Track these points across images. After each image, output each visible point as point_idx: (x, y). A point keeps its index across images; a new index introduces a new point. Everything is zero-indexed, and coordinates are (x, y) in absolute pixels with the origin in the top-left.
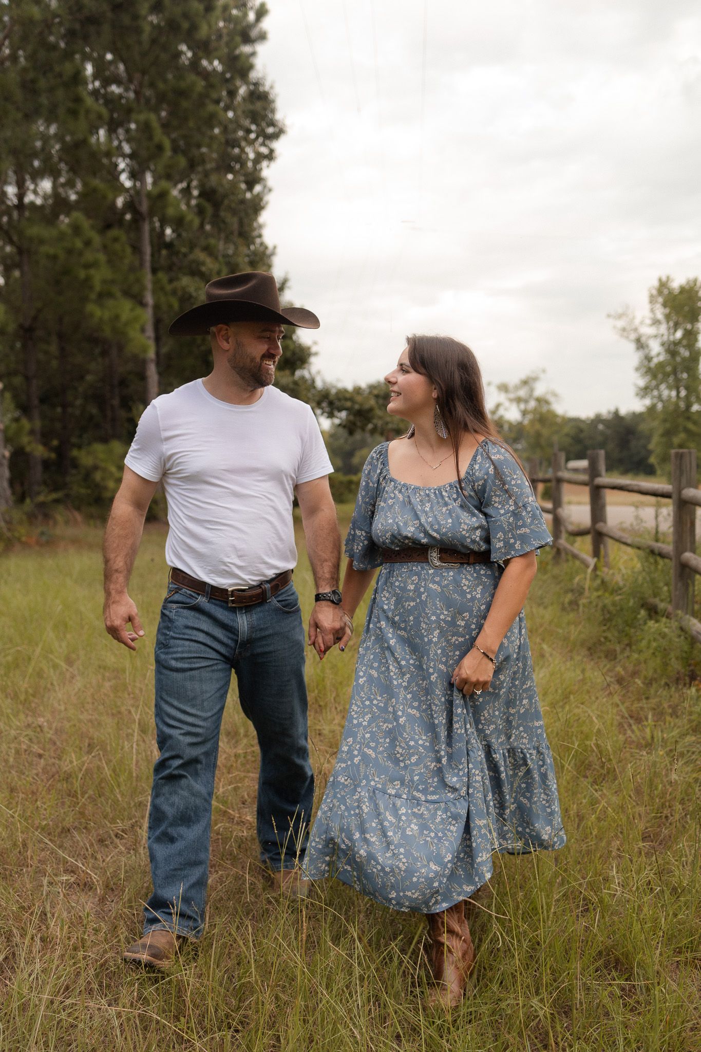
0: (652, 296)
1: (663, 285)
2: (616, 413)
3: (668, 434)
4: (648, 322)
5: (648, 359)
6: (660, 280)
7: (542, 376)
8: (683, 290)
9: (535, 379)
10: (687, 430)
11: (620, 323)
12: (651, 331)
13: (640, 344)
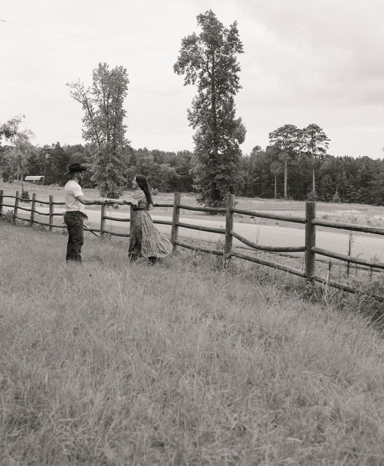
0: (95, 75)
1: (102, 68)
2: (58, 146)
3: (102, 163)
4: (92, 91)
5: (91, 114)
6: (100, 65)
7: (23, 119)
8: (114, 74)
9: (18, 121)
10: (113, 161)
11: (74, 90)
12: (94, 97)
13: (86, 104)
